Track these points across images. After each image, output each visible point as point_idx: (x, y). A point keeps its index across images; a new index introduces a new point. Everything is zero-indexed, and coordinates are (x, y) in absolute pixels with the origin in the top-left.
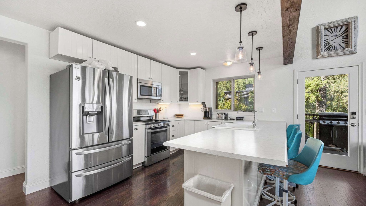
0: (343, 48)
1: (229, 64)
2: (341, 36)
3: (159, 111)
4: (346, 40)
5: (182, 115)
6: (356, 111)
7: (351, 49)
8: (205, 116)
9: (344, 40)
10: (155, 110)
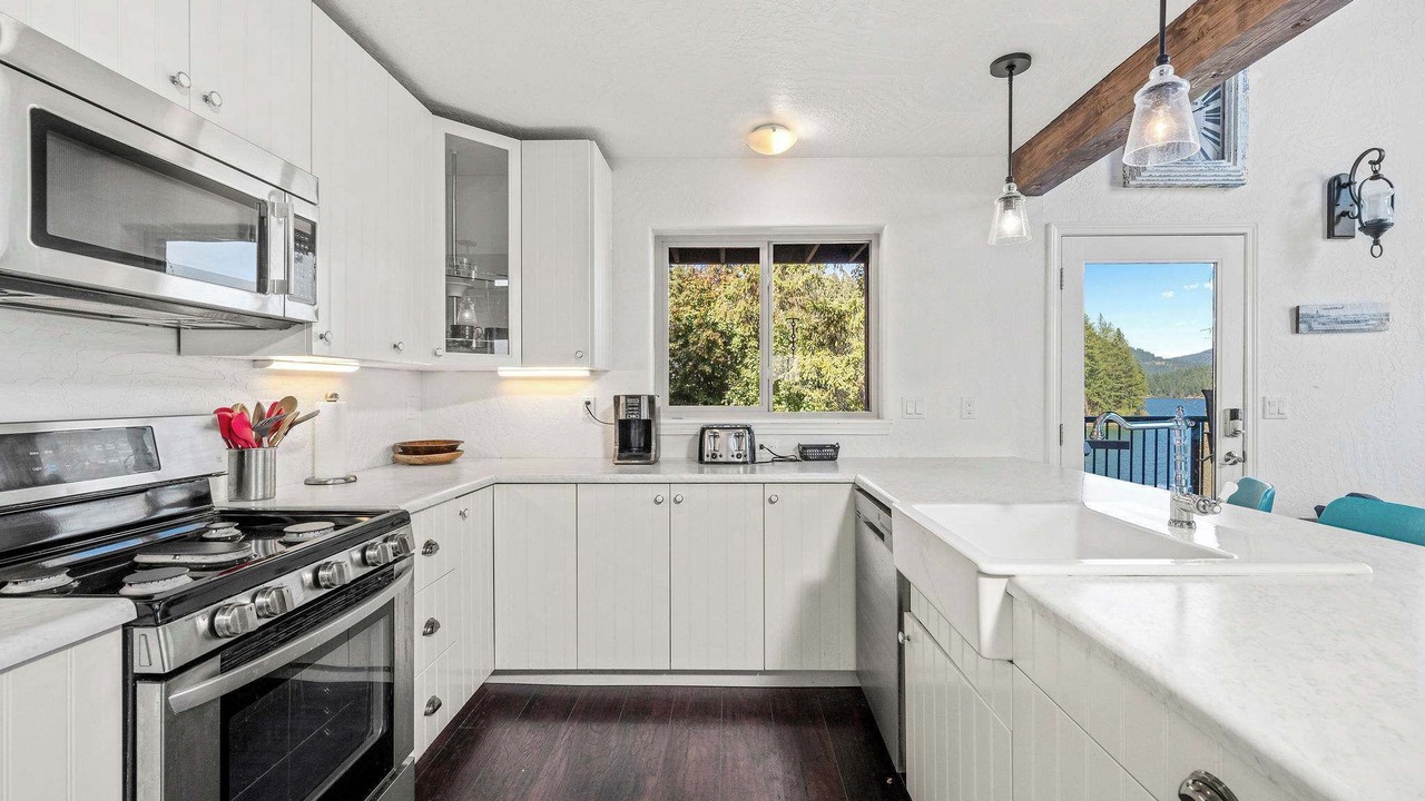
0: (1208, 158)
1: (779, 142)
2: (1201, 109)
3: (276, 421)
4: (1217, 128)
5: (451, 448)
6: (1240, 407)
7: (1235, 164)
8: (621, 450)
9: (1210, 126)
10: (229, 426)
